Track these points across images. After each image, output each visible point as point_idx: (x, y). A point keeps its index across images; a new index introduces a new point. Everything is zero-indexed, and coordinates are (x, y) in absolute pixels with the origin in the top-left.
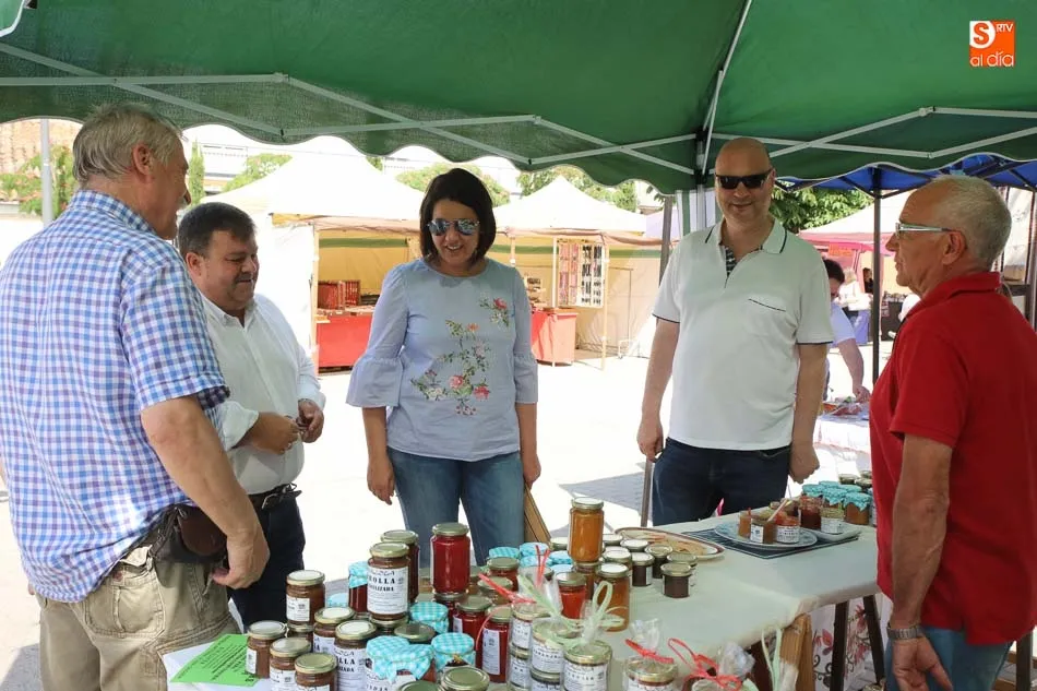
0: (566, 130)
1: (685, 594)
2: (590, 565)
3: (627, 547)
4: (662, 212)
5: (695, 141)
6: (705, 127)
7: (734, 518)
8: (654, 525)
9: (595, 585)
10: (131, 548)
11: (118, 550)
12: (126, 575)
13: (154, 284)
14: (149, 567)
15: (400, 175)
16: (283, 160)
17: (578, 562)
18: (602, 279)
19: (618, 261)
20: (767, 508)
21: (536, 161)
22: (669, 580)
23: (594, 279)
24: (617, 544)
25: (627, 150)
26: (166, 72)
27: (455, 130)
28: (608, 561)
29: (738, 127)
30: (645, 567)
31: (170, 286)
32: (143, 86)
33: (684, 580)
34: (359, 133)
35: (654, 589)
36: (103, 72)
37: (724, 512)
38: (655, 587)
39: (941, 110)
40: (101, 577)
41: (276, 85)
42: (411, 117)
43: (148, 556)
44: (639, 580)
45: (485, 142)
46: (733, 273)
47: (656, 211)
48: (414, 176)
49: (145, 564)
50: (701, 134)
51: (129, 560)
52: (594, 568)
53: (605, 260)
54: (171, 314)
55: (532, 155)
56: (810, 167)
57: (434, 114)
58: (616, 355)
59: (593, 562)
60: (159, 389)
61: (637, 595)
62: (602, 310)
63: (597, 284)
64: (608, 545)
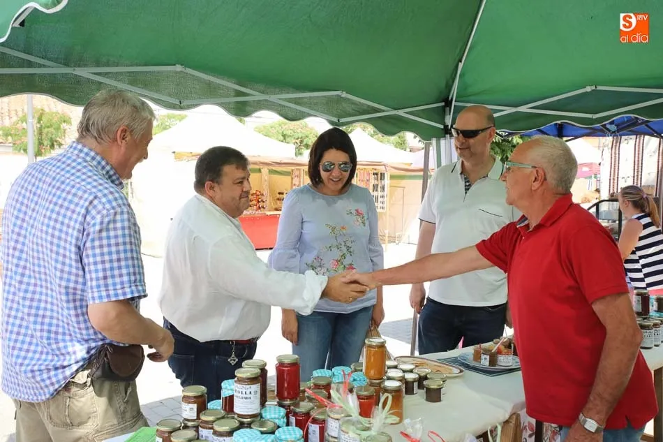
0: (363, 101)
1: (438, 400)
2: (377, 381)
3: (401, 369)
4: (423, 151)
5: (444, 107)
6: (450, 98)
7: (470, 350)
8: (420, 354)
9: (381, 394)
10: (77, 371)
11: (68, 372)
12: (74, 389)
13: (109, 223)
14: (88, 384)
15: (256, 128)
16: (182, 118)
17: (370, 379)
18: (385, 193)
19: (395, 182)
20: (491, 343)
21: (342, 120)
22: (429, 391)
23: (380, 194)
24: (396, 367)
25: (401, 113)
26: (107, 65)
27: (290, 100)
28: (389, 378)
29: (472, 98)
30: (413, 382)
31: (119, 225)
32: (92, 73)
33: (439, 390)
34: (230, 103)
35: (419, 396)
36: (67, 65)
37: (464, 346)
38: (419, 395)
39: (600, 88)
40: (56, 390)
41: (176, 72)
42: (262, 92)
43: (88, 377)
44: (409, 391)
45: (311, 108)
46: (469, 192)
47: (419, 150)
48: (265, 127)
49: (86, 382)
50: (448, 103)
51: (76, 380)
52: (379, 384)
53: (387, 182)
54: (117, 244)
55: (340, 116)
56: (517, 123)
57: (277, 90)
58: (395, 242)
59: (381, 379)
60: (104, 294)
61: (408, 400)
62: (385, 214)
63: (383, 197)
64: (389, 368)
